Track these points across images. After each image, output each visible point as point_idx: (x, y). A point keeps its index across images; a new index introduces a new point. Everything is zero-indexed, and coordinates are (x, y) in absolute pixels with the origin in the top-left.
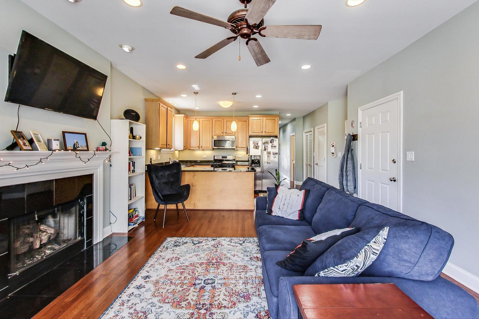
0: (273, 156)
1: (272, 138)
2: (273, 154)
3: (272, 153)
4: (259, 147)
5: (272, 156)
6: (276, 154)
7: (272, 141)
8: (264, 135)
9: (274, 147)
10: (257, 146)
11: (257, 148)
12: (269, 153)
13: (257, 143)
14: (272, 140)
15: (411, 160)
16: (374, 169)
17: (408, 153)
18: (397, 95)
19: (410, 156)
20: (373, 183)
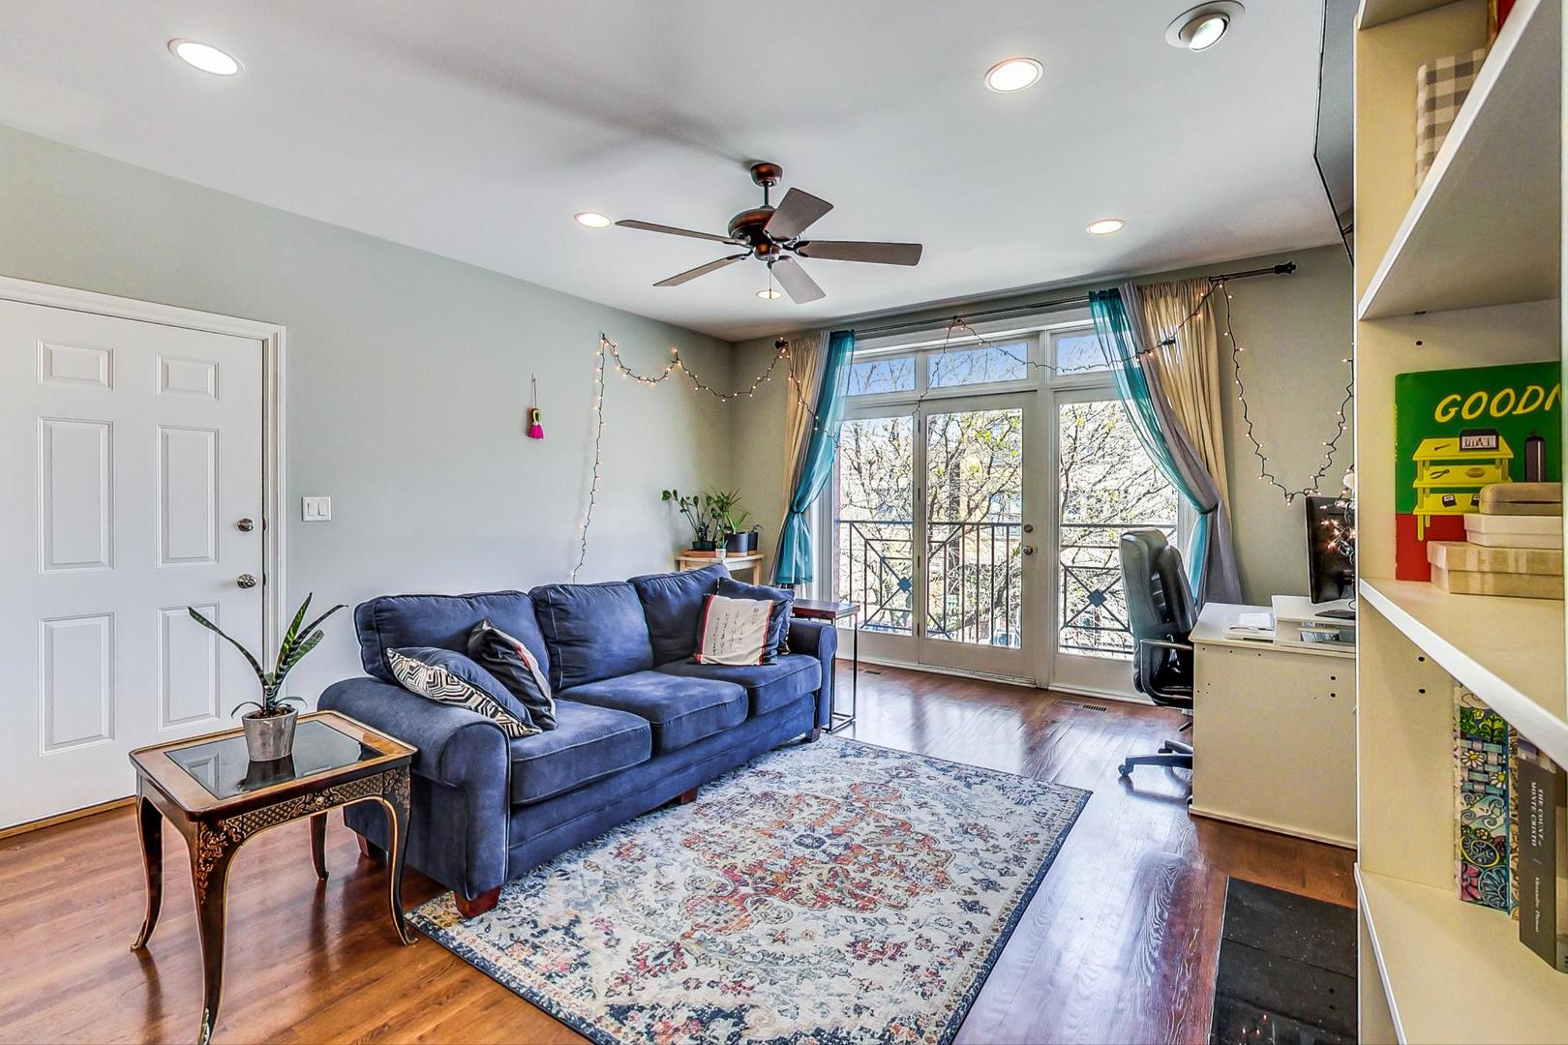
15: (319, 518)
16: (111, 564)
17: (307, 500)
18: (267, 330)
19: (319, 508)
20: (104, 622)
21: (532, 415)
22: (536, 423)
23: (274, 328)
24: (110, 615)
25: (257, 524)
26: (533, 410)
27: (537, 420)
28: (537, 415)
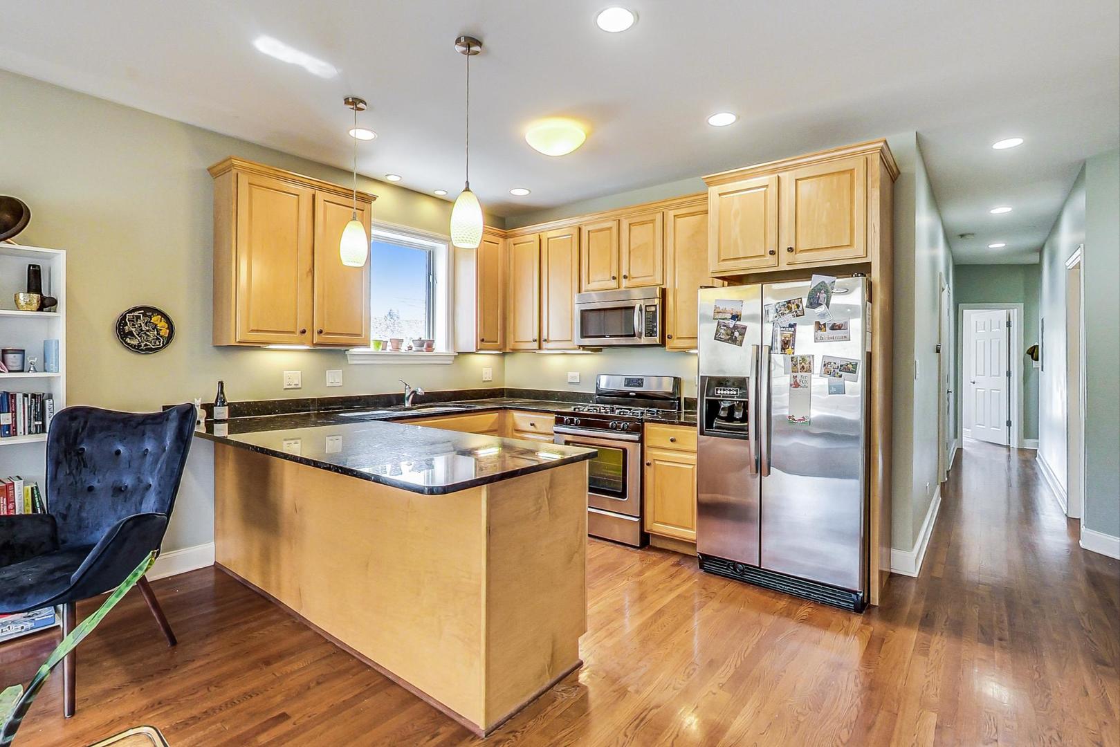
0: (825, 381)
1: (817, 279)
2: (828, 372)
3: (818, 366)
4: (742, 334)
5: (818, 382)
6: (849, 371)
7: (822, 296)
8: (784, 267)
9: (833, 327)
10: (735, 327)
11: (732, 340)
12: (801, 366)
13: (736, 310)
14: (822, 287)
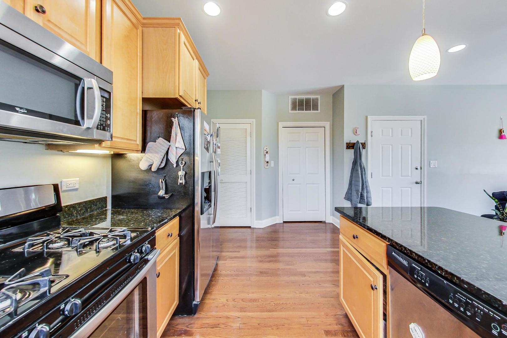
4: (209, 146)
11: (207, 148)
15: (434, 167)
16: (392, 177)
17: (431, 162)
18: (421, 118)
19: (434, 164)
20: (391, 189)
21: (501, 131)
22: (503, 134)
23: (424, 117)
24: (392, 188)
25: (419, 168)
26: (502, 129)
27: (503, 132)
28: (503, 131)
